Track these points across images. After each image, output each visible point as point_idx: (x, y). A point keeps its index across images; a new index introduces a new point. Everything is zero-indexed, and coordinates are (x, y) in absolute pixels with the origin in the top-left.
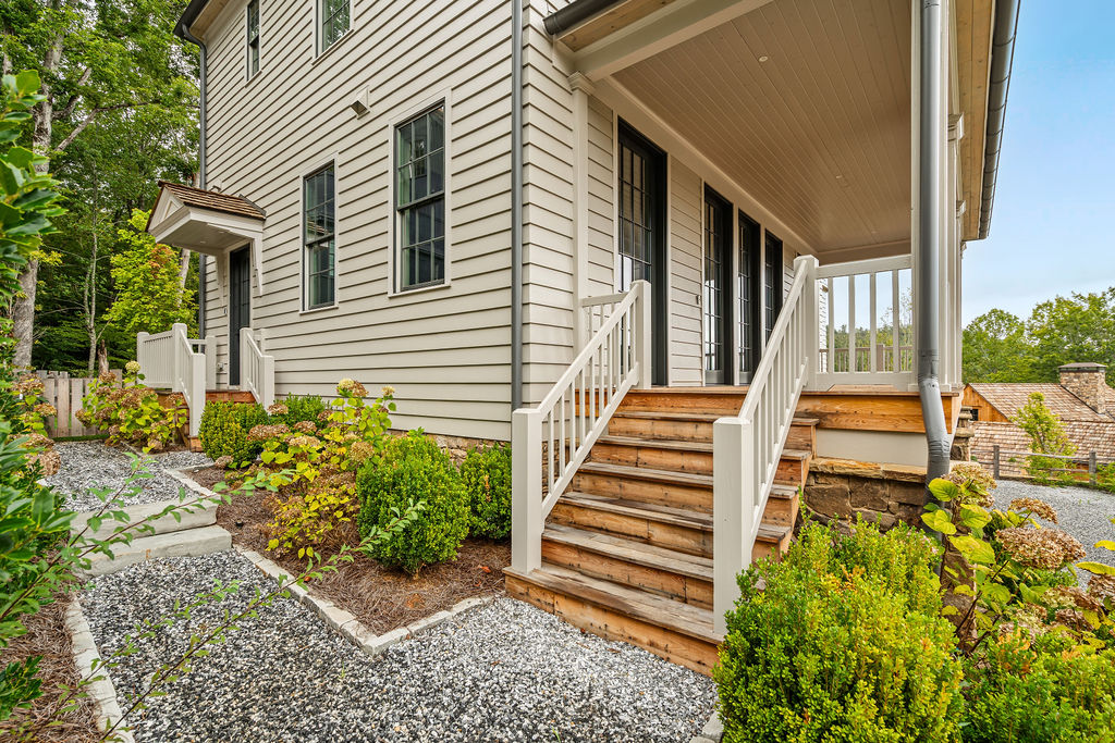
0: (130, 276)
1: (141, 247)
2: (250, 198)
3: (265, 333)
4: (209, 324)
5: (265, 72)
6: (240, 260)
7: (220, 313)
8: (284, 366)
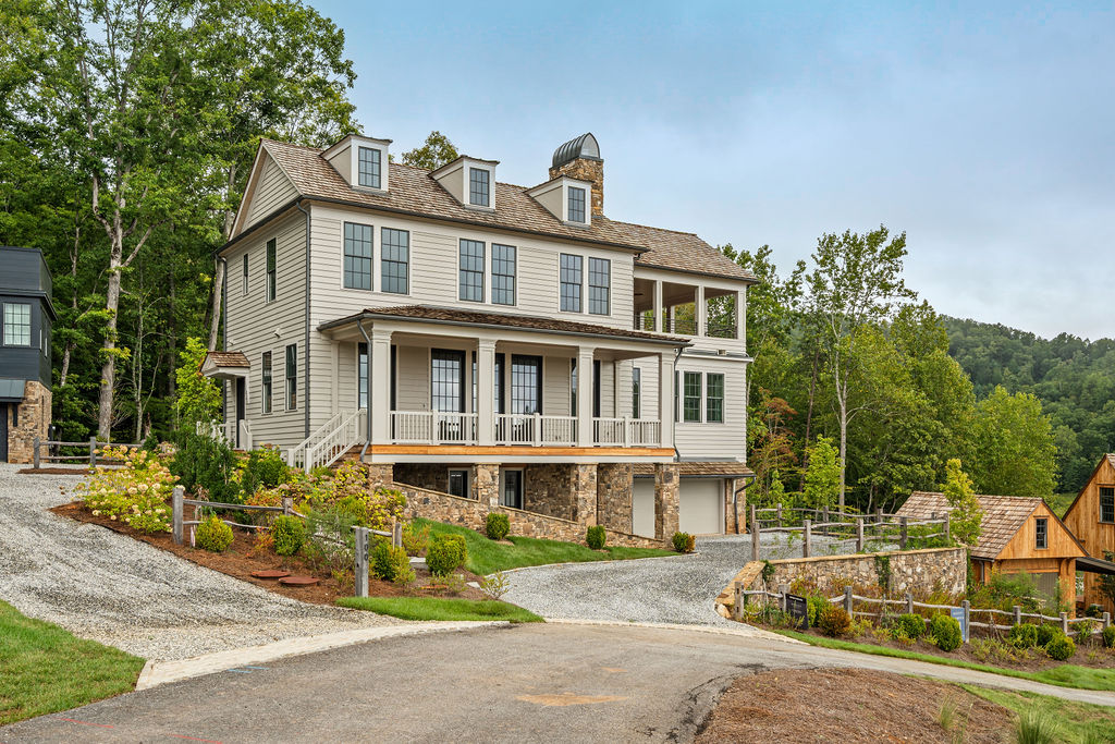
0: (186, 381)
1: (192, 362)
2: (246, 354)
3: (250, 422)
4: (228, 415)
5: (251, 294)
6: (241, 382)
7: (232, 409)
8: (256, 438)
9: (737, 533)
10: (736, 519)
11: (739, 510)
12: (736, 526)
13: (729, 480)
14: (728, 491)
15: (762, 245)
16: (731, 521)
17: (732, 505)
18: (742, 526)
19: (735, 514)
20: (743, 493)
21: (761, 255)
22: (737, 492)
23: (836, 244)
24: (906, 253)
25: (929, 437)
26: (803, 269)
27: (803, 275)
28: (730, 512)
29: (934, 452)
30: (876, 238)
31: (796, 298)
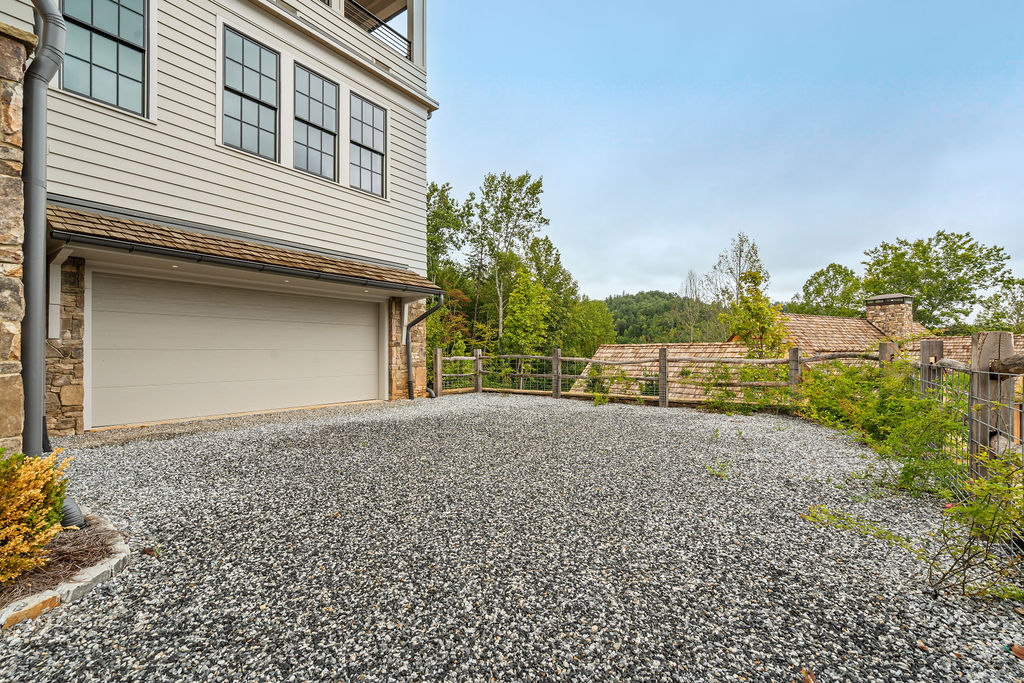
9: (411, 397)
10: (408, 373)
11: (415, 357)
12: (409, 385)
13: (397, 303)
14: (395, 323)
15: (444, 183)
16: (399, 378)
17: (401, 349)
18: (420, 385)
19: (408, 363)
20: (422, 328)
21: (443, 191)
22: (410, 326)
23: (496, 182)
24: (542, 192)
25: (557, 318)
26: (473, 199)
27: (473, 203)
28: (398, 361)
29: (561, 328)
30: (523, 180)
31: (470, 218)
